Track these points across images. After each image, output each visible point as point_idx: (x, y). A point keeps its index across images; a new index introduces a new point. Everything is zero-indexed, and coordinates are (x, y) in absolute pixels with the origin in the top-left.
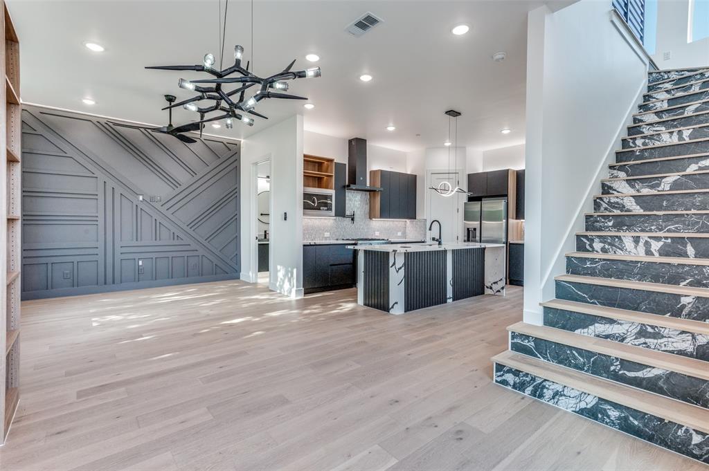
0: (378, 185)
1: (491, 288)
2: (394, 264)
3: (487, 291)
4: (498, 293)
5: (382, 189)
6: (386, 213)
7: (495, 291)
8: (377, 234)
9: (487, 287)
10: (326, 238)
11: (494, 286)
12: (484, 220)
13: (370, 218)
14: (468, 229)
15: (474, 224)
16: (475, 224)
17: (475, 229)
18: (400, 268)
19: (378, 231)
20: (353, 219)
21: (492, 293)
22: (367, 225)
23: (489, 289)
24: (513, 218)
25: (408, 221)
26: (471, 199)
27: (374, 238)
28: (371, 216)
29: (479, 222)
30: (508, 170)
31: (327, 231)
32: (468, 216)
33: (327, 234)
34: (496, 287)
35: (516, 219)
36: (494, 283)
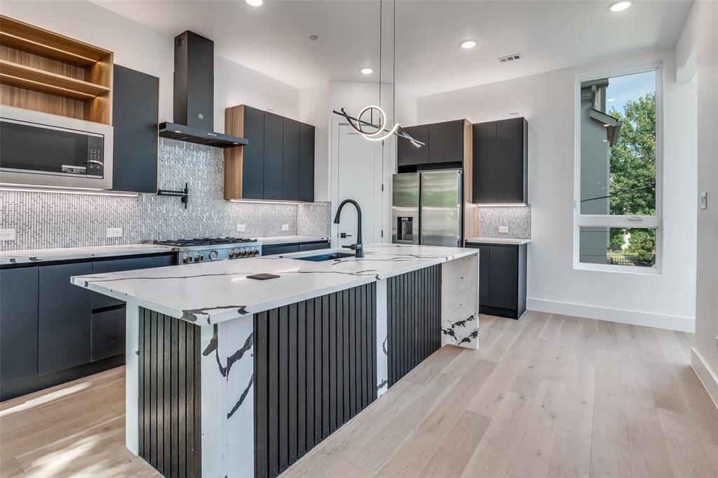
0: (239, 134)
1: (452, 333)
2: (214, 345)
3: (446, 340)
4: (465, 345)
5: (246, 142)
6: (255, 188)
7: (459, 340)
8: (241, 228)
9: (445, 332)
10: (111, 241)
11: (457, 330)
12: (424, 206)
13: (226, 198)
14: (399, 219)
15: (409, 211)
16: (411, 211)
17: (410, 219)
18: (239, 355)
19: (243, 222)
20: (184, 200)
21: (454, 343)
22: (219, 212)
23: (448, 335)
24: (469, 202)
25: (301, 205)
26: (402, 170)
27: (232, 235)
28: (227, 195)
29: (417, 209)
30: (463, 121)
31: (113, 225)
32: (398, 199)
33: (113, 232)
34: (461, 332)
35: (473, 203)
36: (459, 324)
